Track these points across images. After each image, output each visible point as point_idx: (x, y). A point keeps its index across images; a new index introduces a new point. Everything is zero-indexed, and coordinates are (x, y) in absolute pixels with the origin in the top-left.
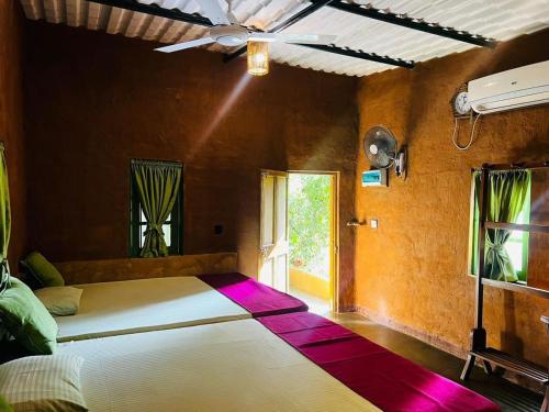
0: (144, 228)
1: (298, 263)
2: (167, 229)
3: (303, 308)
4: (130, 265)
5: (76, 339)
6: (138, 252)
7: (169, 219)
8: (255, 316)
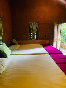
0: (31, 35)
1: (63, 43)
2: (35, 35)
3: (62, 53)
4: (29, 42)
5: (14, 55)
6: (30, 39)
7: (36, 33)
8: (49, 54)
